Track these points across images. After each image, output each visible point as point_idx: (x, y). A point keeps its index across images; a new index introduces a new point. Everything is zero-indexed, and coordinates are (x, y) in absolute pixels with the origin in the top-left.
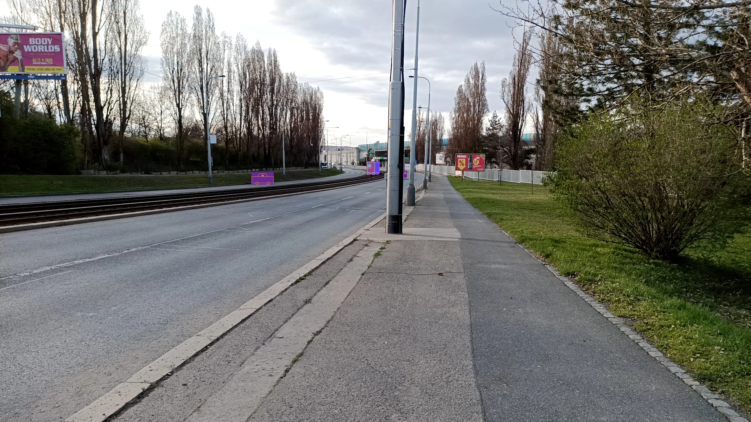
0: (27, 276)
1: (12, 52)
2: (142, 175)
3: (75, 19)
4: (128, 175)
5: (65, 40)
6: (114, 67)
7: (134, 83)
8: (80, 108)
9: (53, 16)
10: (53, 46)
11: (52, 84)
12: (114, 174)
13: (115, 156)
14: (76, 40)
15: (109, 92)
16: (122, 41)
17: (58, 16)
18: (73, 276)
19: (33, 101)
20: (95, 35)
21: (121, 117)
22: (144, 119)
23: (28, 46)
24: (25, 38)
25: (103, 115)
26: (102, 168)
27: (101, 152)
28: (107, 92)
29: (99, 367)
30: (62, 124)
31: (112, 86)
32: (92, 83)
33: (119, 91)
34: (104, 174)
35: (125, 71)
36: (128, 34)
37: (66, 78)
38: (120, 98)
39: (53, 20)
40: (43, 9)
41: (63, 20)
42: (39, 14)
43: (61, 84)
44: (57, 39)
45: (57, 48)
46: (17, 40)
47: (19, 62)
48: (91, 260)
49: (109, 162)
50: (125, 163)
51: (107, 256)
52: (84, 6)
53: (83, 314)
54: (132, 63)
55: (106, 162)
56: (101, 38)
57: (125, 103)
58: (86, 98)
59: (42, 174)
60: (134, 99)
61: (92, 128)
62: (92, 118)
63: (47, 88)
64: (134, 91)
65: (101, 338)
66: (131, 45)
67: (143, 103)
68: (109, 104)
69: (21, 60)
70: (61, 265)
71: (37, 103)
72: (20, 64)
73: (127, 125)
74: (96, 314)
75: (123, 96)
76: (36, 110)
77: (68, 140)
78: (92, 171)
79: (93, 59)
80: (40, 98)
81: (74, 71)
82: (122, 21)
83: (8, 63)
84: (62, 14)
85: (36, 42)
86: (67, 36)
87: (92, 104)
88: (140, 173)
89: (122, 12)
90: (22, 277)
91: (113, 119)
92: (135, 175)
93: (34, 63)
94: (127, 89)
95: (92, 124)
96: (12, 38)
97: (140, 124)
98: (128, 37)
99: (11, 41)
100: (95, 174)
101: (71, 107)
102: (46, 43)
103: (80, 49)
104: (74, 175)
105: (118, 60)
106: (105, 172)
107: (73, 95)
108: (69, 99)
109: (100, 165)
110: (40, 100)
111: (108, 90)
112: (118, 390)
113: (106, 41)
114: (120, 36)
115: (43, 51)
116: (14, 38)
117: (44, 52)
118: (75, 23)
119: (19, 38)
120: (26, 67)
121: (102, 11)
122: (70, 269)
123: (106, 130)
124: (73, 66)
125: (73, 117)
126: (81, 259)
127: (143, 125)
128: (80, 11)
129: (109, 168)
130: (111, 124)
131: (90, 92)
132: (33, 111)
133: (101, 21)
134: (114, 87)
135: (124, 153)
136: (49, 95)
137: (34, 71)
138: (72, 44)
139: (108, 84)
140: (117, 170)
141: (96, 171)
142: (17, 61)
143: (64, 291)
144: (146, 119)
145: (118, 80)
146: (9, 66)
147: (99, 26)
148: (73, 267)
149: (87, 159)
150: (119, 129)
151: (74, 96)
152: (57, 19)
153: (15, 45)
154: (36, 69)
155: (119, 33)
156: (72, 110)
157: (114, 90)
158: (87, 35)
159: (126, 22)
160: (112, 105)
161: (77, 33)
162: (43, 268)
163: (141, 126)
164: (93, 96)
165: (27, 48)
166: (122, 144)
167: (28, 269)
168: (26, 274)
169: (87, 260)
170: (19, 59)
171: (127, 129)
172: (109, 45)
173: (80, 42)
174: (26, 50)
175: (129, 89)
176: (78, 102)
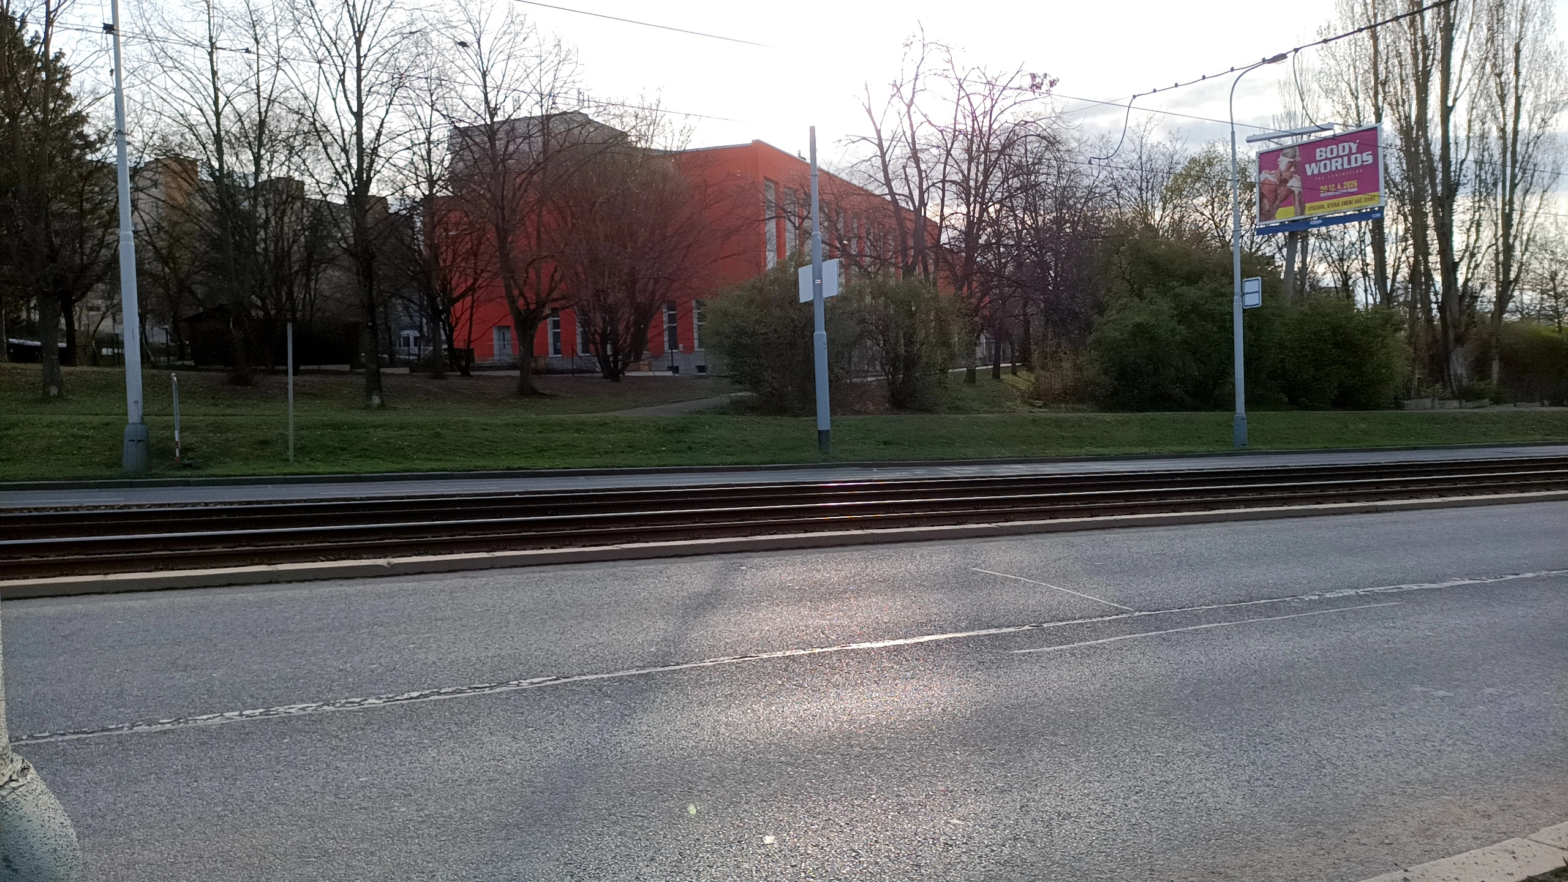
0: (1315, 601)
1: (1283, 182)
2: (1544, 409)
3: (1404, 91)
4: (1508, 408)
5: (1385, 135)
6: (1486, 173)
7: (1533, 202)
8: (1406, 270)
9: (1361, 96)
10: (1359, 156)
11: (1353, 232)
12: (1477, 407)
13: (1480, 367)
14: (1405, 131)
15: (1473, 229)
16: (1508, 113)
17: (1371, 93)
18: (1400, 613)
19: (1316, 267)
20: (1446, 112)
21: (1497, 281)
22: (1553, 279)
23: (1313, 165)
24: (1308, 150)
25: (1456, 279)
26: (1448, 393)
27: (1448, 359)
28: (1468, 230)
29: (1464, 798)
30: (1370, 307)
31: (1480, 216)
32: (1435, 215)
33: (1496, 224)
34: (1453, 407)
35: (1514, 176)
36: (1524, 95)
37: (1382, 214)
38: (1497, 240)
39: (1361, 103)
40: (1344, 86)
41: (1380, 98)
42: (1335, 98)
43: (1371, 228)
44: (1367, 138)
45: (1368, 158)
46: (1294, 157)
47: (1297, 197)
48: (1434, 586)
49: (1465, 382)
50: (1501, 382)
51: (1468, 582)
52: (1425, 59)
53: (1426, 690)
54: (1530, 157)
55: (1460, 381)
56: (1459, 118)
57: (1509, 249)
58: (1422, 249)
59: (1328, 410)
60: (1531, 236)
61: (1431, 310)
62: (1433, 289)
63: (1343, 239)
64: (1532, 218)
65: (1464, 742)
66: (1529, 117)
67: (1555, 244)
68: (1472, 255)
69: (1300, 193)
70: (1376, 589)
71: (1324, 271)
72: (1297, 202)
73: (1512, 296)
74: (1451, 694)
75: (1506, 235)
76: (1320, 284)
77: (1380, 339)
78: (1427, 402)
79: (1440, 165)
80: (1330, 259)
81: (1400, 198)
82: (1510, 68)
83: (1277, 202)
84: (1380, 88)
85: (1329, 152)
86: (1389, 127)
87: (1434, 259)
88: (1537, 404)
89: (1512, 49)
90: (1306, 601)
91: (1478, 286)
92: (1525, 408)
93: (1322, 195)
94: (1516, 216)
95: (1431, 302)
96: (1285, 155)
97: (1542, 292)
98: (1523, 100)
99: (1283, 162)
100: (1433, 407)
101: (1389, 271)
102: (1347, 152)
103: (1413, 149)
104: (1390, 411)
105: (1497, 156)
106: (1456, 403)
107: (1395, 246)
108: (1387, 254)
109: (1444, 388)
110: (1330, 265)
111: (1471, 226)
112: (1510, 847)
113: (1470, 121)
114: (1503, 102)
115: (1340, 168)
116: (1290, 155)
117: (1344, 170)
118: (1404, 97)
119: (1298, 153)
120: (1308, 205)
121: (1464, 59)
122: (1393, 599)
123: (1461, 312)
124: (1396, 186)
125: (1392, 290)
126: (1414, 582)
127: (1552, 293)
128: (1417, 71)
129: (1466, 395)
130: (1474, 297)
131: (1432, 234)
132: (1315, 286)
133: (1460, 80)
134: (1486, 215)
135: (1501, 360)
136: (1347, 252)
137: (1323, 210)
138: (1398, 142)
139: (1472, 212)
140: (1484, 398)
141: (1437, 401)
142: (1292, 195)
143: (1384, 638)
144: (1560, 277)
145: (1495, 199)
146: (1278, 207)
147: (1456, 93)
148: (1400, 595)
149: (1417, 376)
150: (1492, 307)
151: (1397, 248)
152: (1368, 100)
153: (1290, 167)
154: (1326, 206)
155: (1502, 98)
156: (1390, 276)
157: (1484, 224)
158: (1429, 116)
159: (1520, 68)
160: (1479, 256)
161: (1408, 117)
162: (1342, 591)
163: (1545, 296)
164: (1436, 242)
165: (1311, 169)
166: (1498, 340)
167: (1314, 589)
168: (1313, 598)
169: (1426, 586)
170: (1296, 193)
171: (1511, 305)
172: (1477, 127)
173: (1414, 136)
174: (1309, 173)
175: (1522, 215)
176: (1404, 258)
